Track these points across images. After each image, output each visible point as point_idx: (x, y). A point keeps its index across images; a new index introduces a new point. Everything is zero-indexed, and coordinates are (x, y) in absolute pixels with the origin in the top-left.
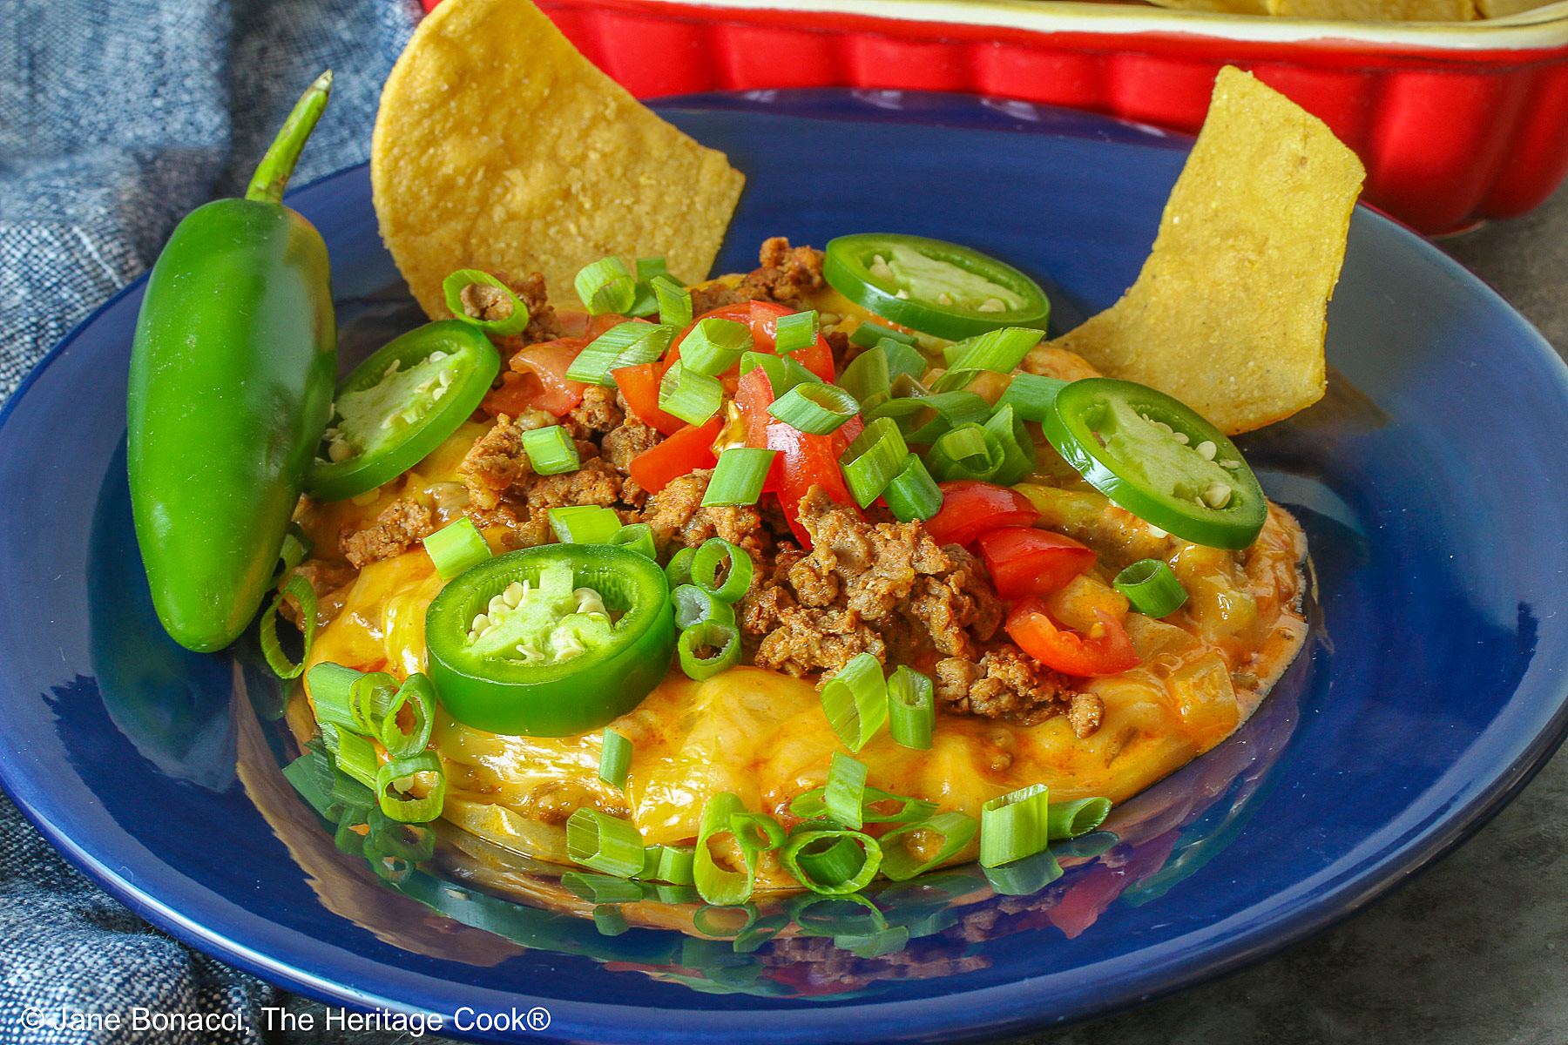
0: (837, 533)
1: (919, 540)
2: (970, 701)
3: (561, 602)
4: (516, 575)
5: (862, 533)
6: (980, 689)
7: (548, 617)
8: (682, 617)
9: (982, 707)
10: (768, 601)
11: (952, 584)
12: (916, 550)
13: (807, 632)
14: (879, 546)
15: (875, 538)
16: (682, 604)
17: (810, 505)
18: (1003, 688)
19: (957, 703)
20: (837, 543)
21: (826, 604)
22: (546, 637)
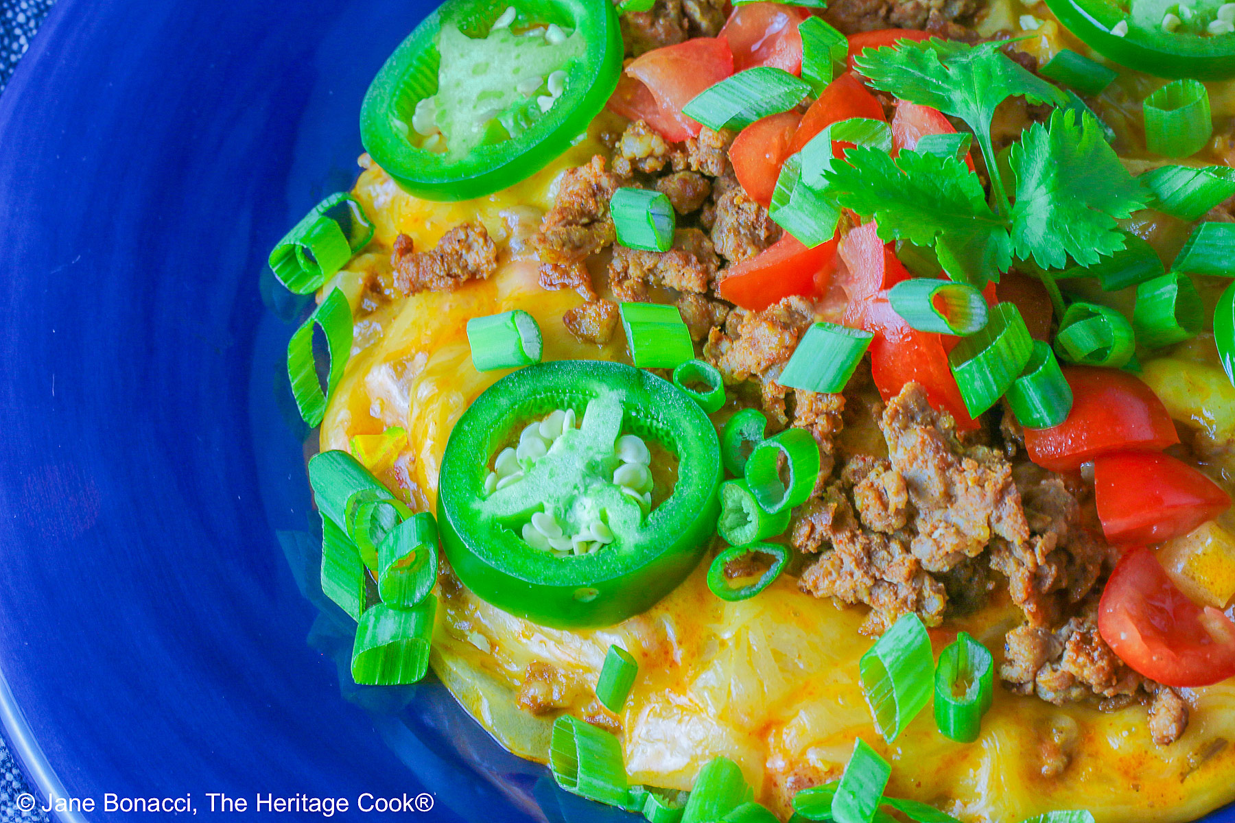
0: (916, 458)
1: (1002, 497)
2: (1035, 686)
3: (599, 458)
4: (562, 396)
5: (944, 467)
6: (1046, 678)
7: (578, 479)
8: (727, 520)
9: (1048, 696)
10: (823, 522)
11: (1038, 551)
12: (996, 507)
13: (858, 574)
14: (959, 489)
15: (956, 478)
16: (729, 504)
17: (897, 411)
18: (1072, 681)
19: (1020, 685)
20: (913, 471)
21: (891, 533)
22: (570, 504)
